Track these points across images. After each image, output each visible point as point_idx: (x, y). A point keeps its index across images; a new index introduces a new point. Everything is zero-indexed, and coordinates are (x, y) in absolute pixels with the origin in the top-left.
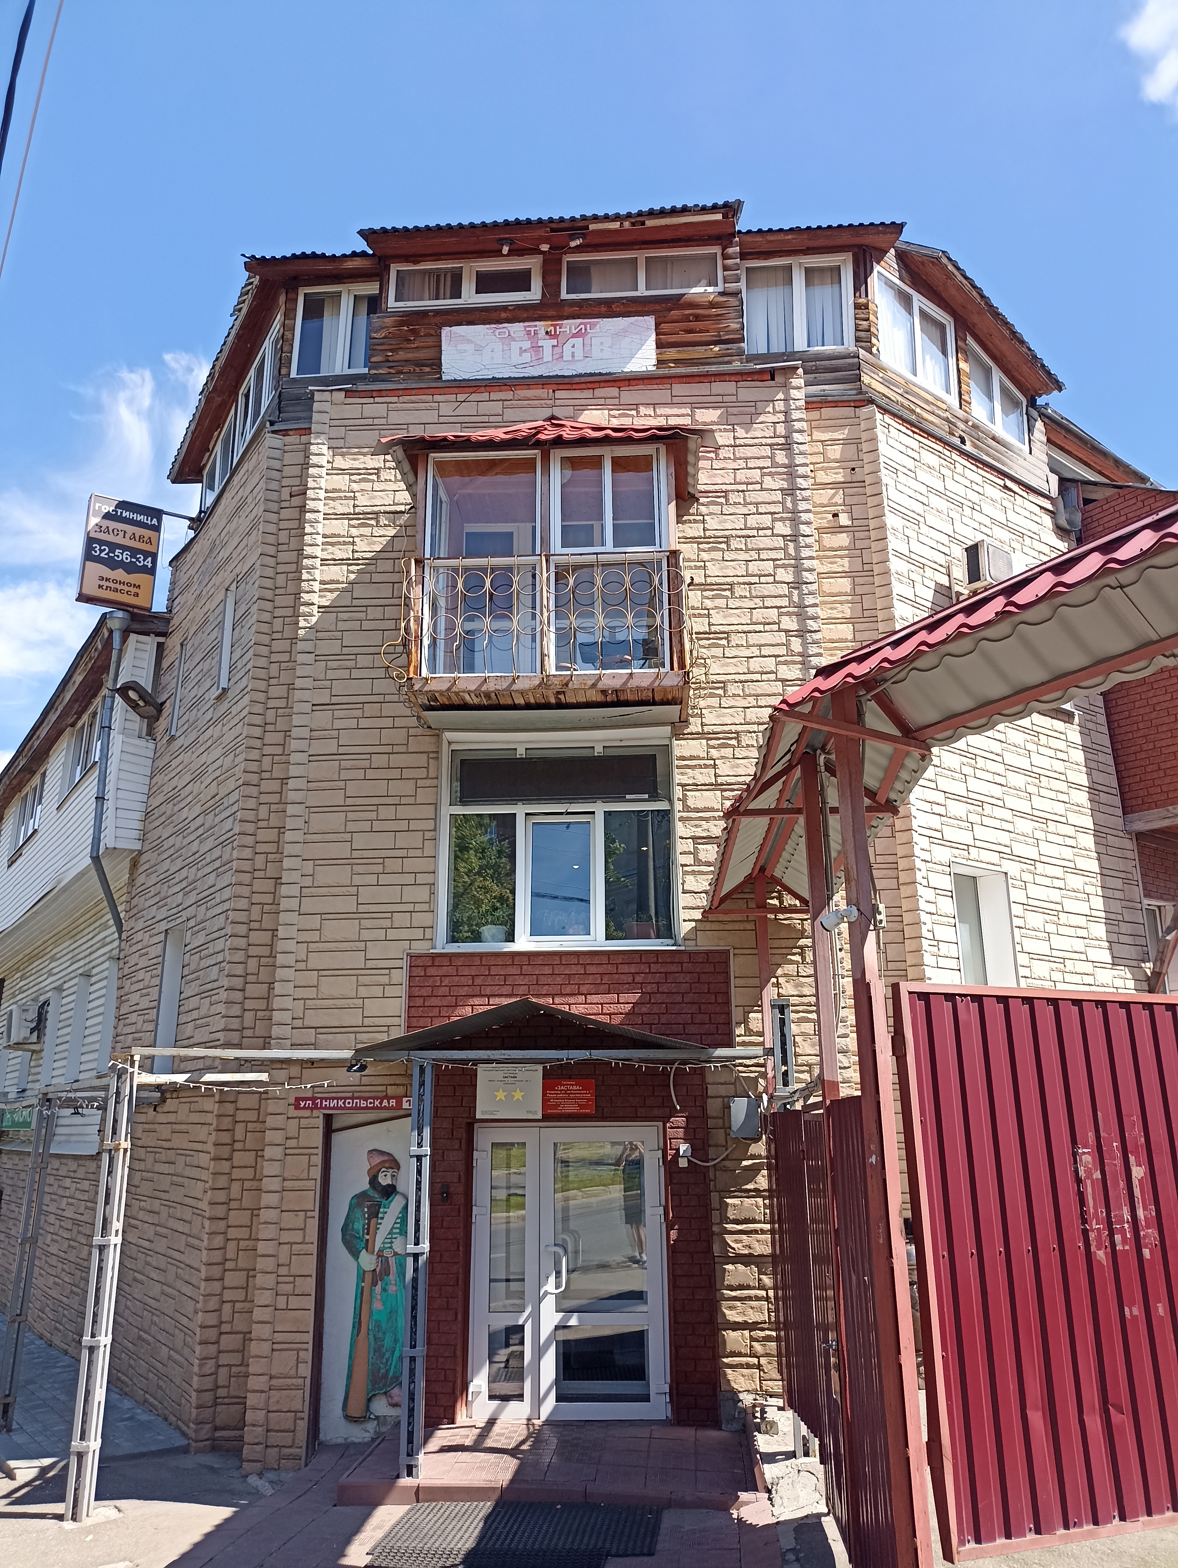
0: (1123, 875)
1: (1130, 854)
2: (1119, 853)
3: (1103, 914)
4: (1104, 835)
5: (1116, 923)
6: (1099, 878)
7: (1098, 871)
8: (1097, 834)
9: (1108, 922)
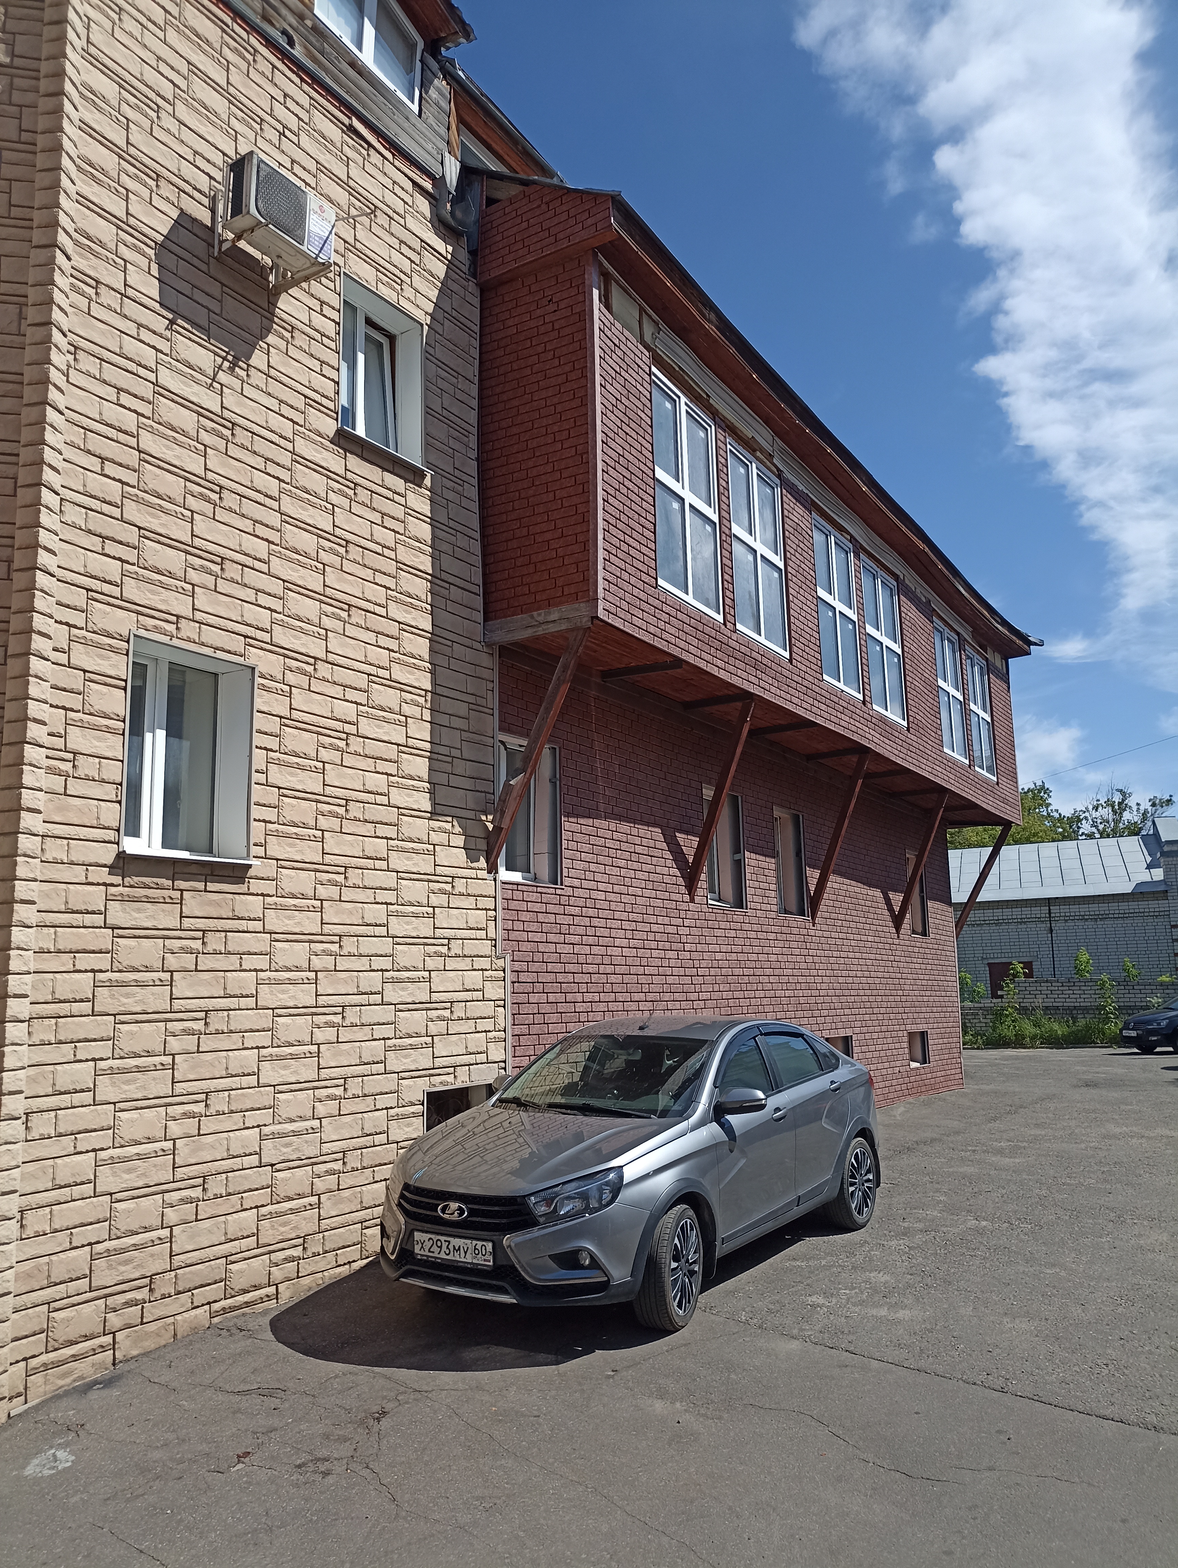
0: (471, 699)
1: (486, 674)
2: (469, 669)
3: (428, 746)
4: (450, 643)
5: (450, 759)
6: (429, 698)
7: (429, 687)
8: (434, 639)
9: (433, 757)
